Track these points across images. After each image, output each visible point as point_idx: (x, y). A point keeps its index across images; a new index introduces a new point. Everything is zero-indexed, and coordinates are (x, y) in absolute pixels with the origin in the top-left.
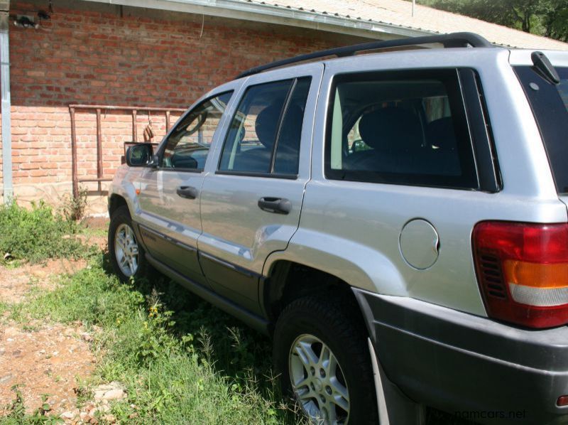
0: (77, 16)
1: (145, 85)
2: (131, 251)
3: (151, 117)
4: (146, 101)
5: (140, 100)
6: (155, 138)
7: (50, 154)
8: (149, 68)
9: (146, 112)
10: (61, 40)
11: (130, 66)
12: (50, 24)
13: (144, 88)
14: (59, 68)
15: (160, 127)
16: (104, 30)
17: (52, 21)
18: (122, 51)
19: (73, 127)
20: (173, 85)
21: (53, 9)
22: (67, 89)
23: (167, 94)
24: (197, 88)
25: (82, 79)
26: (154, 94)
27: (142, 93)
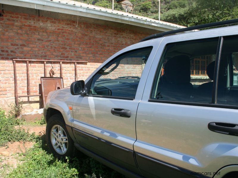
0: (17, 16)
1: (50, 49)
2: (62, 140)
3: (53, 65)
4: (50, 57)
5: (47, 57)
6: (55, 75)
7: (3, 84)
8: (52, 41)
9: (51, 63)
10: (9, 27)
11: (42, 40)
12: (3, 19)
13: (49, 51)
14: (7, 41)
15: (57, 70)
16: (30, 23)
17: (4, 18)
18: (39, 33)
19: (15, 70)
20: (63, 49)
21: (4, 12)
22: (12, 51)
23: (60, 54)
24: (74, 51)
25: (19, 47)
26: (54, 54)
27: (48, 53)
